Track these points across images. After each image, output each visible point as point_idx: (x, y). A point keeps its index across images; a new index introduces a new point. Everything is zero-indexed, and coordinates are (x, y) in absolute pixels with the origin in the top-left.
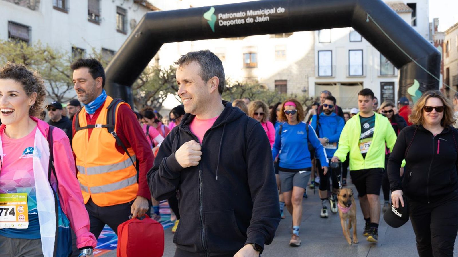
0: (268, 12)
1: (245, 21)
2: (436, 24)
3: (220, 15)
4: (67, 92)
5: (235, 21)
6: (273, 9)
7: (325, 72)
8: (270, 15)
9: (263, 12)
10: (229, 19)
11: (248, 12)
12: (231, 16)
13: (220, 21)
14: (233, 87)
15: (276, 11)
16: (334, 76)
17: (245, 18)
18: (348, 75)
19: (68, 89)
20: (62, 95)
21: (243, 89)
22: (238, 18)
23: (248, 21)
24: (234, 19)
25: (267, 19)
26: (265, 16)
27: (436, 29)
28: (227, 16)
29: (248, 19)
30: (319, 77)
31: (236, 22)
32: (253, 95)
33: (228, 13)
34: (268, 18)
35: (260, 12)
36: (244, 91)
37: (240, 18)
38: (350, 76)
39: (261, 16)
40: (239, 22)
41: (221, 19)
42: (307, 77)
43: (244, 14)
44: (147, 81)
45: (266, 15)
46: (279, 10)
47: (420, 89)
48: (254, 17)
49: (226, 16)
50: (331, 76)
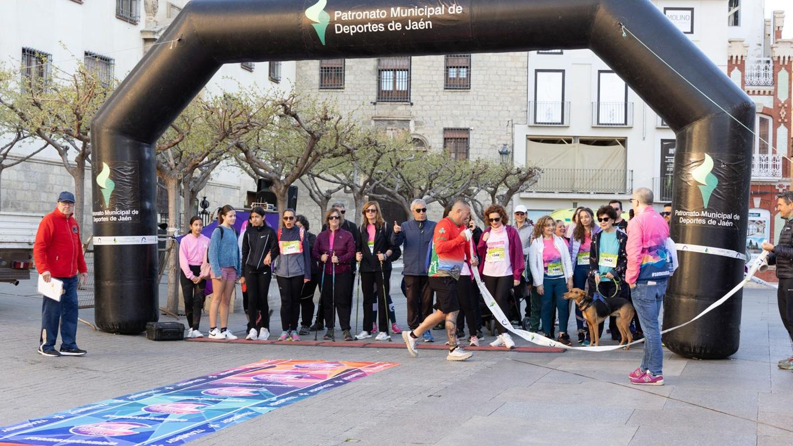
0: (431, 12)
1: (386, 27)
2: (777, 25)
3: (337, 14)
4: (17, 143)
5: (365, 26)
6: (441, 6)
7: (549, 114)
8: (433, 19)
9: (421, 12)
10: (356, 23)
11: (392, 9)
12: (359, 16)
13: (336, 25)
14: (360, 146)
15: (446, 11)
16: (565, 124)
17: (386, 22)
18: (595, 124)
19: (17, 140)
20: (5, 151)
21: (378, 151)
22: (373, 22)
23: (391, 27)
24: (363, 22)
25: (429, 24)
26: (426, 19)
27: (778, 34)
28: (351, 16)
29: (393, 24)
30: (537, 125)
31: (367, 28)
32: (398, 163)
33: (352, 10)
34: (430, 22)
35: (415, 12)
36: (380, 154)
37: (377, 22)
38: (600, 126)
39: (417, 19)
40: (373, 28)
41: (339, 20)
42: (510, 122)
43: (383, 14)
44: (188, 134)
45: (427, 16)
46: (452, 10)
47: (714, 172)
48: (404, 22)
49: (347, 16)
50: (561, 124)
